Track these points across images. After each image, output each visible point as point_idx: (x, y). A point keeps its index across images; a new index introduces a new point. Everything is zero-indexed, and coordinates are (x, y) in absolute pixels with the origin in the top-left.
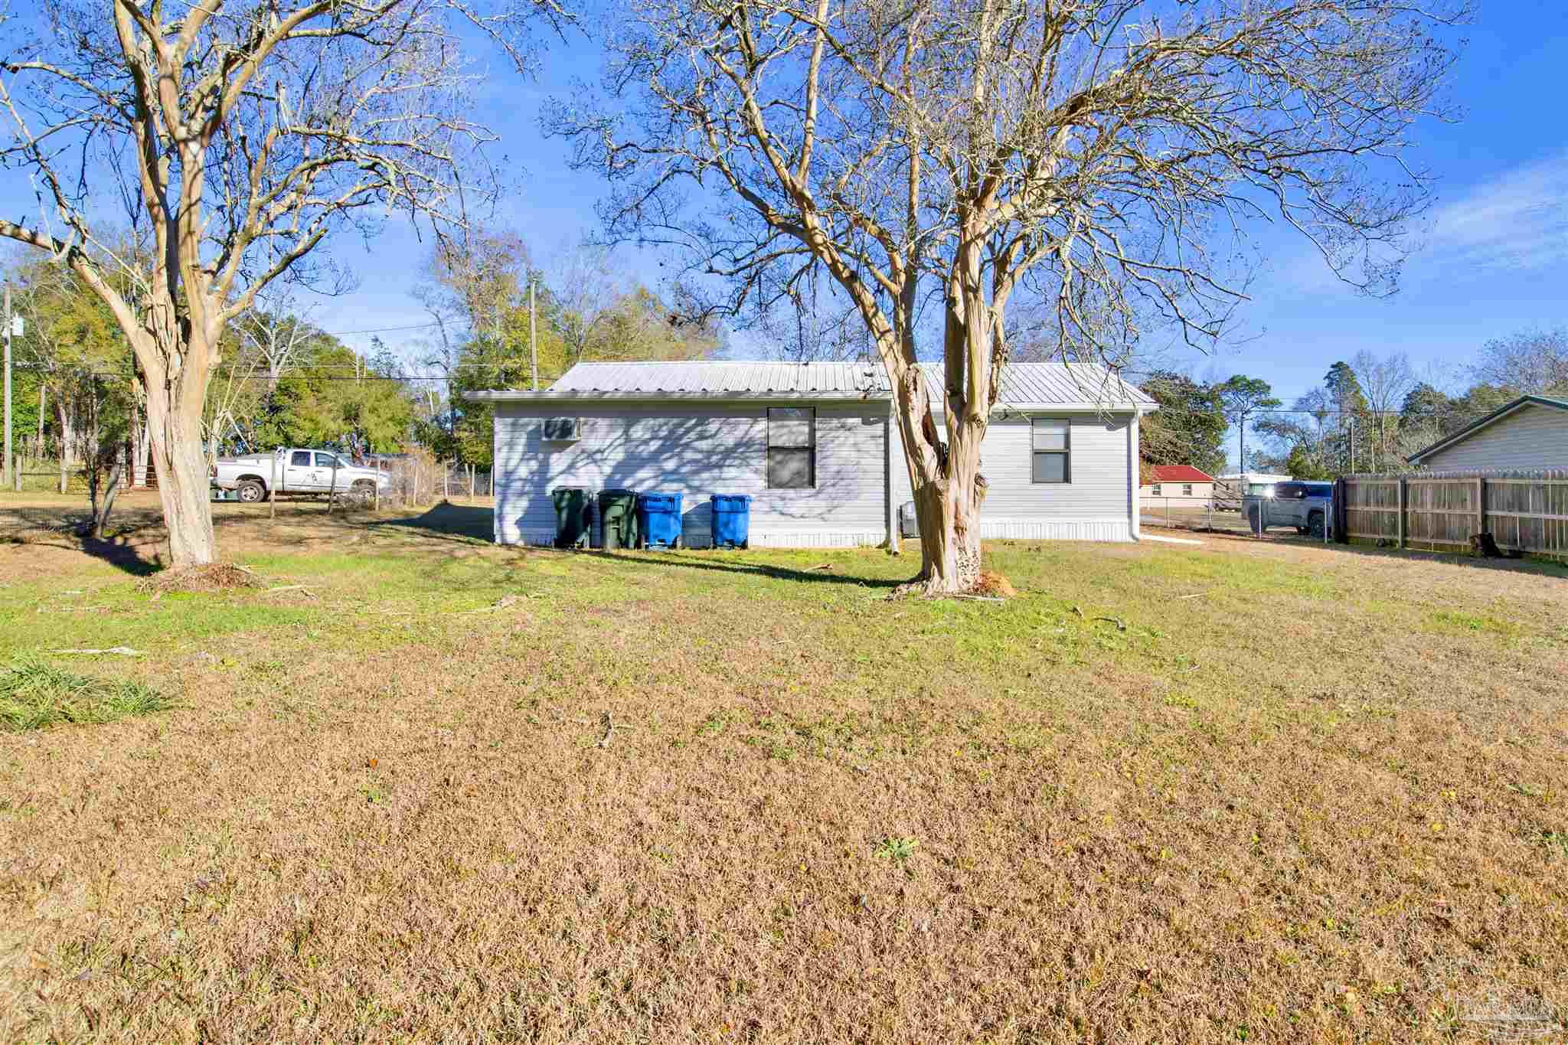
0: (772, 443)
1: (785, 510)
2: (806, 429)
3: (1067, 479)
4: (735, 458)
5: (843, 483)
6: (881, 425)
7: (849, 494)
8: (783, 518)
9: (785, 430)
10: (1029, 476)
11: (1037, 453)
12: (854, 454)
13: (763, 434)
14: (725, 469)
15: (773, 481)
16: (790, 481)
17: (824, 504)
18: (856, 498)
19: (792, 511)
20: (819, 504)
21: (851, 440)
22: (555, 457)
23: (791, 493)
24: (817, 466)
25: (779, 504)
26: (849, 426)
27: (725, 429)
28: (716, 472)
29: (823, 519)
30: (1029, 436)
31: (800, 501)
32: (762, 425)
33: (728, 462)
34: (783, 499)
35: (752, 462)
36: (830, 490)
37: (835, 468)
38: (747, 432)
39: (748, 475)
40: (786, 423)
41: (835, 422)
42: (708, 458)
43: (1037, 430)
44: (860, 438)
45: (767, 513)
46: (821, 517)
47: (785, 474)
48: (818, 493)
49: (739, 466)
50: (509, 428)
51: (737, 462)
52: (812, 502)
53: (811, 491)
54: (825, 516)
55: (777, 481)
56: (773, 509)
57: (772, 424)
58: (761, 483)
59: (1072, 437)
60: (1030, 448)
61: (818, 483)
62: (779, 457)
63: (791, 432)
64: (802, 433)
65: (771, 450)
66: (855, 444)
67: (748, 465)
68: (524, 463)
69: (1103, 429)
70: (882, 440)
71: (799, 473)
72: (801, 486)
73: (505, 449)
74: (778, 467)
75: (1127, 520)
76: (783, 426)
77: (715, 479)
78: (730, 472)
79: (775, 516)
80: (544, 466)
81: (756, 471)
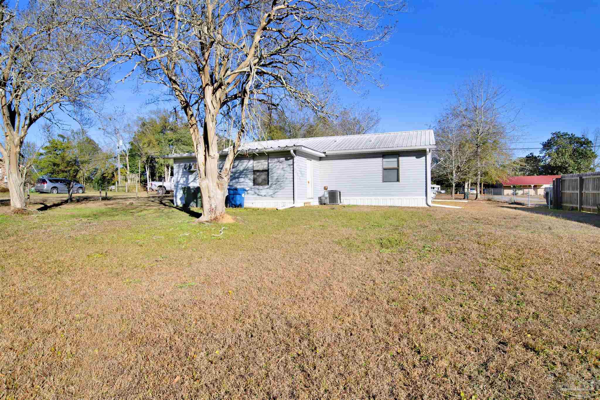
0: (255, 169)
1: (259, 194)
2: (267, 163)
3: (398, 180)
4: (243, 175)
5: (279, 183)
6: (292, 160)
7: (281, 188)
8: (258, 197)
9: (260, 164)
10: (382, 179)
11: (385, 169)
12: (282, 172)
13: (252, 165)
14: (240, 179)
15: (255, 183)
16: (261, 183)
17: (272, 191)
18: (283, 188)
19: (261, 194)
20: (271, 192)
21: (281, 167)
22: (190, 176)
23: (261, 187)
24: (269, 177)
25: (257, 191)
26: (281, 161)
27: (240, 165)
28: (237, 180)
29: (272, 197)
30: (381, 162)
31: (264, 190)
32: (252, 162)
33: (241, 176)
34: (258, 189)
35: (249, 176)
36: (274, 186)
37: (276, 178)
38: (247, 165)
39: (247, 181)
40: (260, 161)
41: (276, 160)
42: (234, 175)
43: (384, 160)
44: (285, 166)
45: (253, 194)
46: (271, 196)
47: (260, 180)
48: (271, 187)
49: (244, 178)
50: (178, 167)
51: (244, 176)
52: (268, 190)
53: (267, 186)
54: (273, 196)
55: (257, 183)
56: (255, 193)
57: (255, 162)
58: (251, 184)
59: (400, 161)
60: (381, 167)
61: (270, 183)
62: (258, 174)
63: (262, 165)
64: (265, 165)
65: (255, 172)
66: (283, 168)
67: (247, 177)
68: (182, 178)
69: (414, 158)
70: (292, 166)
71: (264, 180)
72: (265, 184)
73: (177, 174)
74: (258, 178)
75: (425, 197)
76: (259, 162)
77: (237, 182)
78: (241, 180)
79: (256, 196)
80: (187, 179)
81: (250, 179)
